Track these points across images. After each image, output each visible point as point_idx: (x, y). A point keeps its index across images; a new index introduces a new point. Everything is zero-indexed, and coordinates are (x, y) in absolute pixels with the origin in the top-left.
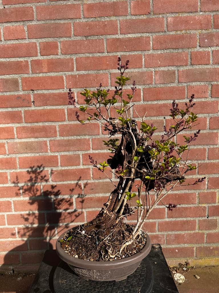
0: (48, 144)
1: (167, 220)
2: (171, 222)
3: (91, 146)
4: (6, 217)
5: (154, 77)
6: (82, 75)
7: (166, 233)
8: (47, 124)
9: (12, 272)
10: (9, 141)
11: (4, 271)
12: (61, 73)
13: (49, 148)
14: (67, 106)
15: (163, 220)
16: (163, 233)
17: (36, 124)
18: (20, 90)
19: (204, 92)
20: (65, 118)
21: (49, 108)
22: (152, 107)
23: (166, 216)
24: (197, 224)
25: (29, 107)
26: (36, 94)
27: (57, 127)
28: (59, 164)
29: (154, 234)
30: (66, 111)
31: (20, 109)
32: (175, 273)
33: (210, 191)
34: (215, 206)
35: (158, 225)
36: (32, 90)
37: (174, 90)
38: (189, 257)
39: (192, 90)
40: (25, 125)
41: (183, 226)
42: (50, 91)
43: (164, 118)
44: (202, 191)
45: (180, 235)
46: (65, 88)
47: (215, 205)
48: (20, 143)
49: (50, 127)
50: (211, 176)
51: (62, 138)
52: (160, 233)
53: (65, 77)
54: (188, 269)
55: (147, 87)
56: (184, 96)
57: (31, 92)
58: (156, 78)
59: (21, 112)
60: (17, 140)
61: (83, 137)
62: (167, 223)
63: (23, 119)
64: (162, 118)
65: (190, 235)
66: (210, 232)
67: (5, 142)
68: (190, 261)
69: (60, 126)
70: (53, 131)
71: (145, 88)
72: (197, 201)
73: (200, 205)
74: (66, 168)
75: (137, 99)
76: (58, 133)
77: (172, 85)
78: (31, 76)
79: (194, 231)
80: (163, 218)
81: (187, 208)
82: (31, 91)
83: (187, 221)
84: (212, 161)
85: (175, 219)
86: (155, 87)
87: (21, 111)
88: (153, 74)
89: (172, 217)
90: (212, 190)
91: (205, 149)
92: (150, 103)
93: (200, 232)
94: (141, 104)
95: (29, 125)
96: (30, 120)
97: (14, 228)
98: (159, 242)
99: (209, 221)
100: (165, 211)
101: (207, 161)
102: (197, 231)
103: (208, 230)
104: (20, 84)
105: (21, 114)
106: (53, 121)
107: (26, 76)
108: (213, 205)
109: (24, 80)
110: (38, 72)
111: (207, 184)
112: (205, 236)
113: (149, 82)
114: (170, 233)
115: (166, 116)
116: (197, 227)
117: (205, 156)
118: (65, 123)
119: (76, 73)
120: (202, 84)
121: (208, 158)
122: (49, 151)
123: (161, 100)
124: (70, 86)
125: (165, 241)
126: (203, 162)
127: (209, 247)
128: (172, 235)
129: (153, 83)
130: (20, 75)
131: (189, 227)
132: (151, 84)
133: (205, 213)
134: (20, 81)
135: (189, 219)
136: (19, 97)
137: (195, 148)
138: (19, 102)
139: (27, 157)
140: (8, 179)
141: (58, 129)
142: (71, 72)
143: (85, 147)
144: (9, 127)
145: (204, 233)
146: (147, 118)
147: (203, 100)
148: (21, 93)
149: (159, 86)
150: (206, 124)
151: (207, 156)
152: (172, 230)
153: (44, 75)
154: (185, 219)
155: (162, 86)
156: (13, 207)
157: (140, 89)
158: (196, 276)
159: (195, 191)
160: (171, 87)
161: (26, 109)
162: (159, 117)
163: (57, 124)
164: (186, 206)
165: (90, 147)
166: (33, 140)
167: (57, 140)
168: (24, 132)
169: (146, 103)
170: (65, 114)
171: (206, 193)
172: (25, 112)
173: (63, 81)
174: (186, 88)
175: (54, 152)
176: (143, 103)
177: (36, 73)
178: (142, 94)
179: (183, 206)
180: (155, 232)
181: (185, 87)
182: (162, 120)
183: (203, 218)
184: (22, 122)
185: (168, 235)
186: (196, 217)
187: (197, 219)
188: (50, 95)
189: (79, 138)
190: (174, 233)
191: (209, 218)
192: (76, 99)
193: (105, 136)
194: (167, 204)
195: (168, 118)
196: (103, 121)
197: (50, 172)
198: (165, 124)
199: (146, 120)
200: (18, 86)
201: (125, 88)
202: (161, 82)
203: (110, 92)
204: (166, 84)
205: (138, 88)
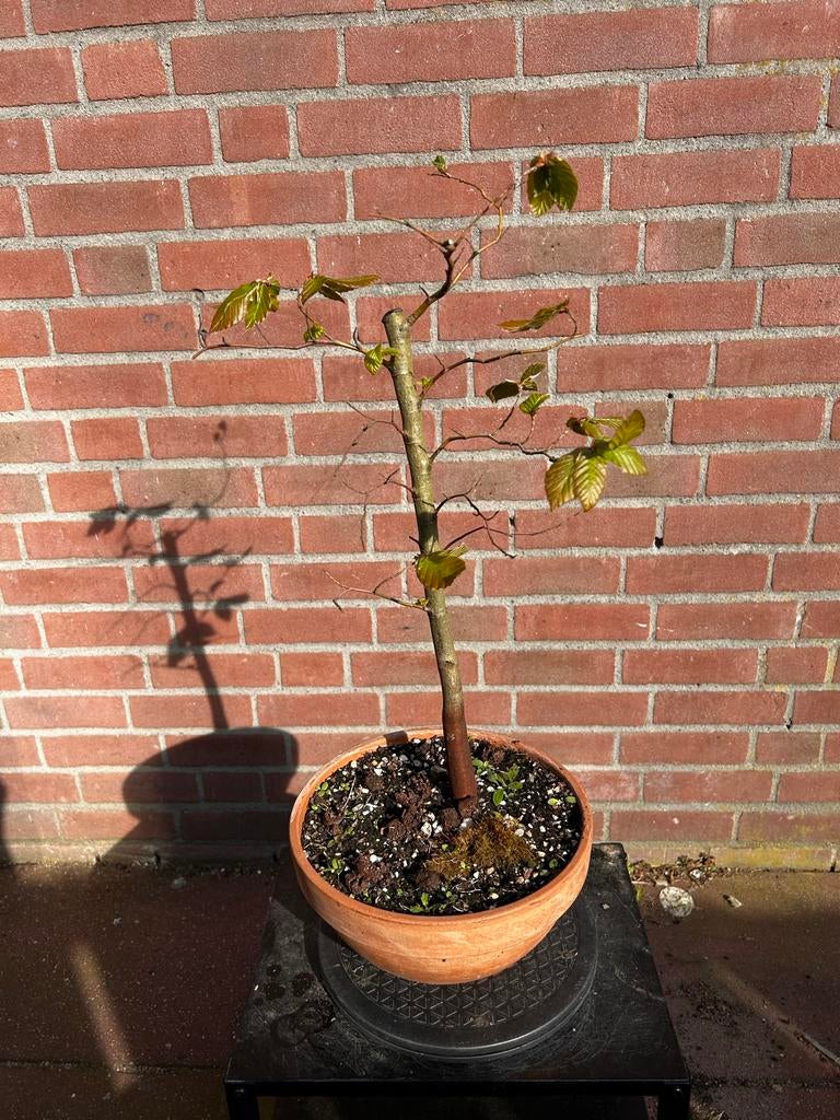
0: (258, 479)
1: (652, 729)
2: (663, 736)
4: (127, 705)
5: (641, 246)
6: (375, 235)
7: (642, 769)
8: (251, 411)
9: (153, 859)
10: (124, 466)
11: (130, 856)
12: (300, 227)
13: (260, 491)
14: (322, 349)
15: (637, 729)
16: (634, 768)
17: (214, 411)
18: (154, 288)
19: (828, 303)
20: (315, 391)
21: (257, 354)
22: (627, 357)
23: (650, 717)
24: (750, 745)
25: (186, 350)
26: (211, 304)
27: (286, 422)
28: (297, 546)
29: (606, 769)
30: (318, 368)
31: (155, 358)
32: (665, 887)
33: (807, 645)
34: (817, 692)
35: (621, 745)
36: (196, 290)
37: (714, 294)
38: (714, 839)
39: (783, 295)
40: (178, 412)
41: (704, 748)
43: (670, 396)
44: (780, 644)
45: (690, 775)
47: (820, 689)
48: (163, 474)
49: (263, 422)
50: (817, 597)
51: (306, 460)
52: (624, 768)
53: (312, 245)
54: (708, 876)
55: (614, 281)
56: (750, 317)
57: (194, 298)
58: (650, 249)
59: (162, 369)
60: (152, 465)
61: (375, 459)
62: (649, 738)
63: (170, 393)
64: (660, 396)
65: (725, 777)
66: (792, 769)
67: (113, 469)
68: (714, 851)
69: (296, 419)
70: (273, 437)
71: (605, 285)
72: (759, 674)
73: (769, 689)
74: (319, 559)
76: (290, 443)
77: (710, 276)
78: (190, 237)
79: (737, 767)
80: (640, 722)
81: (721, 696)
82: (194, 294)
83: (718, 736)
84: (827, 548)
85: (678, 727)
86: (644, 284)
87: (160, 365)
88: (641, 235)
89: (669, 722)
90: (815, 643)
91: (804, 508)
92: (620, 340)
93: (760, 768)
94: (588, 343)
95: (191, 413)
96: (194, 398)
97: (156, 737)
98: (618, 792)
99: (792, 738)
100: (647, 703)
101: (807, 547)
102: (748, 766)
103: (786, 763)
104: (155, 268)
105: (163, 374)
106: (272, 403)
107: (173, 237)
108: (813, 688)
109: (168, 252)
110: (214, 223)
111: (801, 623)
112: (775, 781)
113: (621, 264)
114: (659, 768)
115: (675, 389)
116: (751, 753)
117: (802, 530)
118: (314, 409)
119: (355, 230)
120: (824, 271)
121: (813, 536)
122: (261, 503)
123: (663, 331)
125: (641, 793)
126: (793, 549)
127: (784, 816)
128: (664, 776)
129: (638, 268)
130: (151, 234)
131: (725, 752)
132: (631, 270)
133: (782, 714)
134: (152, 256)
135: (725, 728)
136: (151, 314)
137: (772, 501)
138: (154, 334)
140: (127, 589)
141: (289, 430)
142: (336, 225)
144: (121, 419)
145: (771, 772)
146: (607, 395)
147: (820, 334)
148: (159, 300)
149: (658, 278)
150: (819, 419)
151: (809, 532)
152: (666, 761)
153: (239, 234)
154: (711, 729)
155: (670, 278)
156: (147, 675)
157: (588, 291)
158: (732, 898)
159: (755, 644)
160: (704, 282)
161: (179, 356)
162: (650, 391)
163: (286, 413)
164: (720, 689)
166: (204, 464)
167: (286, 467)
168: (175, 439)
169: (606, 340)
170: (314, 378)
171: (792, 650)
172: (175, 366)
173: (309, 259)
174: (760, 287)
175: (278, 506)
176: (595, 340)
177: (210, 228)
178: (593, 308)
179: (711, 688)
180: (609, 765)
181: (755, 285)
182: (661, 404)
183: (775, 729)
184: (166, 404)
185: (650, 776)
186: (749, 724)
187: (752, 732)
189: (362, 460)
190: (670, 768)
191: (795, 729)
192: (353, 325)
193: (452, 456)
194: (656, 681)
195: (682, 396)
196: (447, 404)
197: (265, 571)
198: (669, 419)
199: (603, 404)
200: (145, 275)
201: (534, 285)
202: (667, 267)
203: (476, 301)
204: (685, 273)
205: (579, 286)
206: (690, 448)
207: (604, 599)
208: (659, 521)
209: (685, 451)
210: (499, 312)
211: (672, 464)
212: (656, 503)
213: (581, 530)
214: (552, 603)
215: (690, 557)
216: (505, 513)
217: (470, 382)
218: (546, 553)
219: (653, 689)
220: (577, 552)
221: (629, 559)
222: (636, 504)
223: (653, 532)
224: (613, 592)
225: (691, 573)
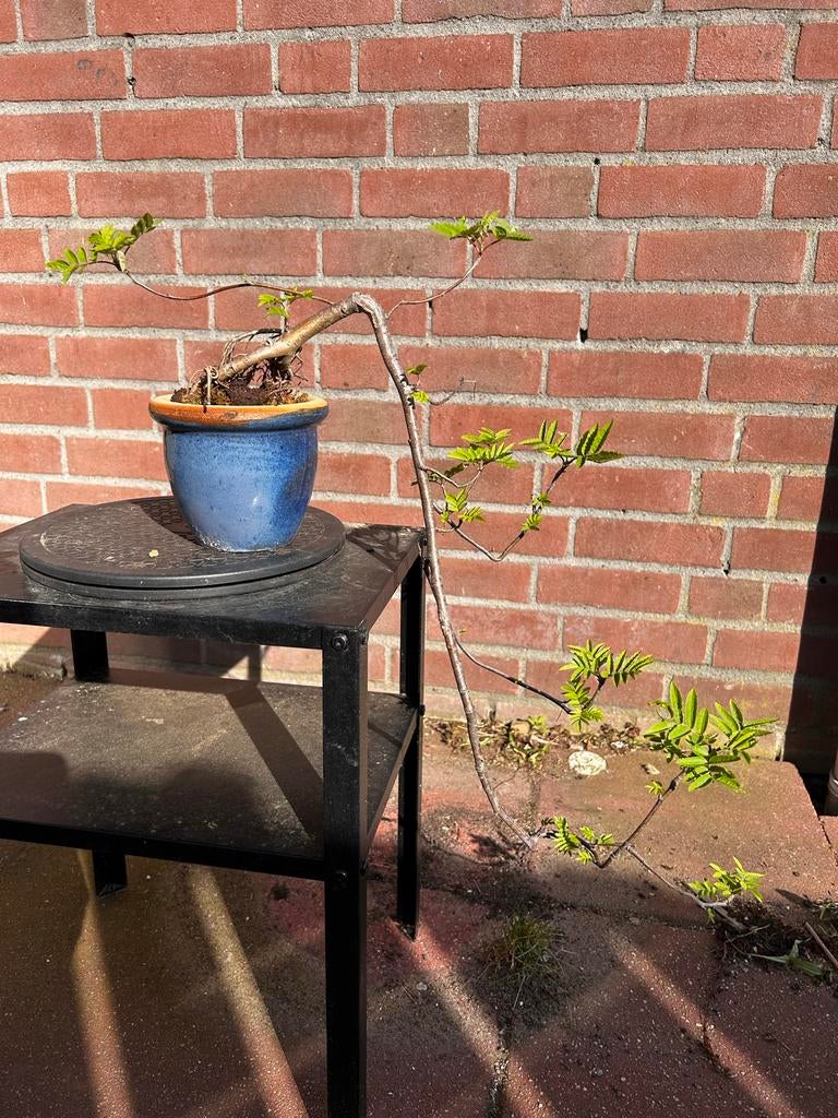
0: (177, 242)
1: (572, 562)
2: (585, 572)
3: (319, 261)
4: (43, 492)
7: (562, 611)
8: (174, 167)
9: (60, 672)
10: (53, 223)
11: (38, 666)
13: (178, 257)
14: (244, 100)
15: (556, 561)
16: (552, 609)
17: (138, 166)
18: (90, 33)
19: (768, 54)
20: (235, 145)
21: (182, 104)
22: (551, 113)
23: (570, 547)
24: (682, 591)
25: (116, 99)
26: (141, 50)
27: (206, 181)
28: (211, 321)
29: (522, 607)
30: (239, 121)
31: (87, 107)
33: (747, 470)
34: (758, 530)
35: (539, 578)
36: (129, 35)
37: (644, 42)
38: (641, 706)
39: (718, 45)
40: (105, 167)
41: (629, 591)
42: (187, 38)
43: (597, 161)
44: (716, 467)
45: (615, 623)
46: (240, 29)
47: (763, 527)
48: (88, 234)
49: (184, 178)
50: (758, 411)
51: (224, 223)
52: (542, 607)
54: (631, 747)
55: (539, 27)
56: (683, 69)
57: (126, 45)
59: (92, 120)
61: (292, 224)
62: (569, 573)
63: (99, 146)
64: (585, 161)
65: (653, 628)
66: (731, 625)
67: (42, 227)
68: (641, 722)
69: (217, 176)
70: (193, 196)
71: (529, 31)
72: (692, 503)
73: (704, 521)
75: (498, 75)
76: (209, 203)
77: (639, 22)
79: (667, 617)
80: (558, 553)
81: (649, 526)
82: (126, 40)
83: (646, 577)
84: (769, 351)
85: (601, 563)
86: (570, 30)
87: (91, 114)
89: (591, 555)
90: (756, 468)
91: (743, 301)
92: (544, 94)
93: (693, 621)
94: (511, 98)
95: (117, 168)
96: (121, 152)
98: (535, 637)
99: (730, 586)
100: (567, 529)
101: (748, 349)
102: (680, 617)
103: (724, 617)
104: (91, 12)
105: (93, 126)
106: (194, 159)
108: (755, 524)
111: (739, 443)
112: (710, 639)
113: (546, 7)
114: (579, 611)
115: (602, 152)
116: (683, 601)
117: (741, 326)
118: (234, 166)
120: (763, 18)
121: (753, 335)
122: (179, 270)
123: (589, 85)
124: (258, 20)
125: (560, 640)
126: (731, 350)
127: (721, 683)
128: (585, 621)
129: (564, 12)
131: (653, 598)
132: (555, 14)
133: (719, 555)
135: (654, 568)
136: (85, 60)
137: (707, 290)
138: (87, 81)
139: (110, 287)
140: (50, 361)
141: (209, 189)
143: (300, 261)
144: (52, 173)
145: (706, 627)
146: (530, 158)
147: (760, 91)
148: (93, 45)
149: (585, 24)
150: (760, 193)
151: (749, 330)
152: (588, 603)
154: (638, 568)
155: (597, 24)
156: (64, 459)
157: (511, 37)
158: (649, 766)
159: (688, 465)
160: (634, 28)
161: (109, 106)
162: (575, 155)
163: (207, 169)
164: (649, 518)
165: (314, 263)
167: (205, 231)
168: (100, 196)
169: (530, 95)
170: (235, 131)
171: (730, 474)
172: (105, 116)
174: (693, 35)
175: (195, 275)
176: (518, 94)
178: (517, 58)
179: (638, 517)
180: (525, 603)
181: (689, 33)
182: (587, 171)
183: (710, 573)
184: (95, 157)
185: (569, 620)
186: (681, 563)
187: (686, 574)
188: (187, 52)
189: (279, 225)
190: (592, 612)
191: (735, 575)
192: (275, 76)
193: (369, 223)
194: (579, 504)
195: (608, 161)
196: (366, 164)
197: (180, 349)
198: (595, 188)
199: (525, 169)
200: (82, 19)
201: (456, 31)
202: (594, 10)
203: (397, 47)
204: (613, 18)
205: (502, 32)
206: (618, 223)
207: (523, 401)
208: (584, 309)
209: (613, 226)
210: (420, 60)
211: (599, 240)
212: (582, 288)
213: (501, 315)
214: (469, 403)
215: (616, 354)
216: (422, 292)
217: (389, 139)
218: (464, 342)
219: (575, 513)
220: (497, 343)
221: (551, 353)
222: (560, 287)
223: (577, 322)
224: (533, 394)
225: (617, 374)
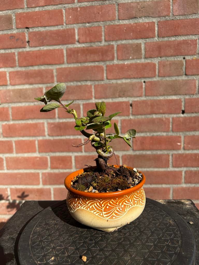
1: (184, 185)
2: (189, 189)
3: (93, 94)
5: (171, 7)
6: (84, 7)
8: (43, 68)
12: (60, 6)
14: (66, 46)
15: (179, 186)
17: (31, 68)
18: (14, 28)
20: (64, 59)
21: (45, 48)
22: (169, 45)
23: (183, 180)
25: (23, 48)
26: (31, 32)
27: (54, 71)
28: (57, 116)
30: (65, 52)
31: (13, 51)
35: (173, 192)
36: (27, 28)
37: (197, 22)
40: (19, 69)
42: (47, 28)
43: (184, 58)
46: (65, 24)
48: (13, 91)
49: (46, 71)
53: (64, 11)
55: (163, 19)
57: (26, 31)
58: (174, 8)
60: (10, 88)
61: (83, 83)
62: (183, 189)
63: (17, 62)
64: (180, 58)
69: (57, 70)
70: (50, 76)
71: (160, 21)
74: (64, 120)
75: (151, 34)
76: (55, 78)
77: (195, 17)
78: (25, 11)
80: (179, 183)
85: (194, 185)
86: (173, 20)
87: (14, 53)
88: (171, 4)
89: (190, 183)
92: (166, 39)
94: (155, 41)
95: (23, 69)
96: (24, 64)
97: (6, 189)
100: (182, 175)
104: (14, 21)
105: (15, 56)
106: (50, 65)
107: (20, 11)
109: (19, 17)
110: (33, 6)
113: (165, 13)
115: (186, 55)
118: (63, 66)
119: (78, 6)
123: (180, 36)
124: (71, 21)
129: (171, 14)
130: (14, 11)
132: (168, 15)
134: (14, 17)
136: (12, 36)
138: (13, 43)
139: (21, 107)
141: (55, 74)
142: (72, 4)
143: (87, 95)
144: (1, 72)
146: (162, 59)
148: (15, 32)
149: (178, 18)
153: (41, 9)
155: (181, 17)
156: (5, 164)
157: (154, 23)
160: (193, 19)
161: (21, 50)
162: (177, 57)
163: (54, 68)
165: (92, 95)
166: (27, 87)
168: (17, 78)
169: (161, 39)
170: (63, 55)
172: (19, 53)
173: (63, 16)
176: (157, 40)
177: (32, 8)
178: (156, 29)
182: (181, 61)
184: (16, 66)
188: (47, 32)
189: (79, 84)
192: (77, 37)
193: (110, 81)
194: (186, 166)
195: (188, 58)
196: (108, 63)
197: (46, 125)
198: (184, 67)
199: (161, 62)
200: (11, 23)
201: (136, 21)
202: (181, 13)
203: (117, 27)
204: (187, 16)
205: (151, 21)
206: (192, 77)
207: (164, 134)
208: (183, 104)
209: (191, 78)
210: (125, 31)
211: (186, 82)
212: (182, 97)
213: (155, 107)
214: (146, 136)
215: (194, 117)
216: (128, 102)
217: (115, 55)
218: (143, 117)
219: (184, 169)
220: (154, 116)
221: (173, 118)
222: (174, 97)
223: (181, 108)
224: (168, 131)
225: (195, 123)
